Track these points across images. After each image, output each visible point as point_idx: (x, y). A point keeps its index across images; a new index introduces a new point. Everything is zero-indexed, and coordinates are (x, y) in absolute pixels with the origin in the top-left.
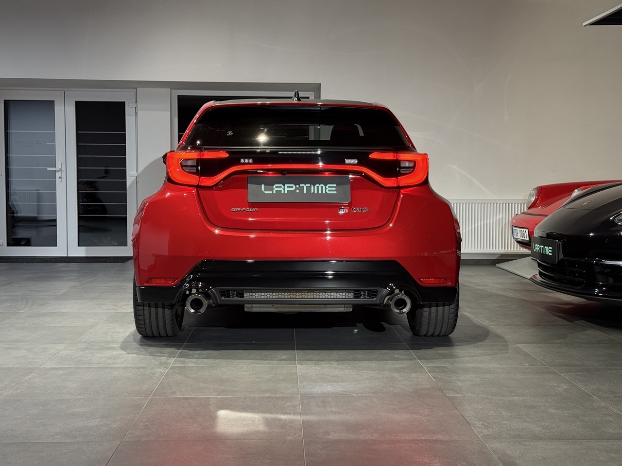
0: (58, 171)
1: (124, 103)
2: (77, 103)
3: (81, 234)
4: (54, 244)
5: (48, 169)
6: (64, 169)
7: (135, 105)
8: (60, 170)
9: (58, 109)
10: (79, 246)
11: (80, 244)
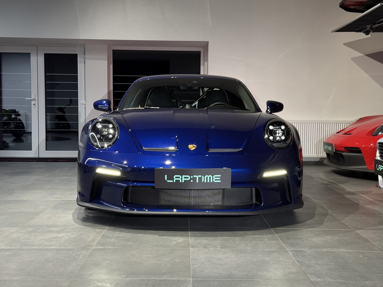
0: (33, 100)
1: (77, 54)
2: (45, 54)
3: (47, 142)
4: (30, 148)
5: (26, 99)
6: (36, 98)
7: (84, 56)
8: (34, 100)
9: (33, 59)
10: (46, 150)
11: (47, 149)
